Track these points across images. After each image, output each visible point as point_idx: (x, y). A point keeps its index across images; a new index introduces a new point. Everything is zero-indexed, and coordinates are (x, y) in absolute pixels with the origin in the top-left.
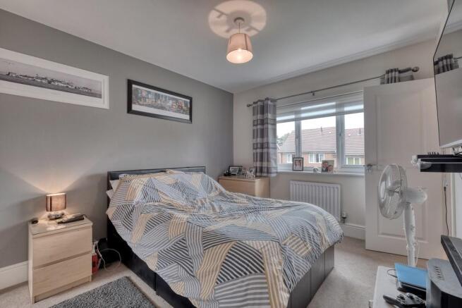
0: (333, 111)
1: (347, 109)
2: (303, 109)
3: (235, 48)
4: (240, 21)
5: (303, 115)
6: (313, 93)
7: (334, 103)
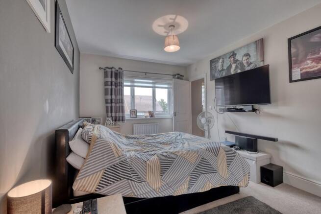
0: (151, 85)
1: (157, 85)
2: (135, 80)
3: (169, 45)
4: (172, 27)
5: (136, 84)
6: (146, 73)
7: (151, 81)
